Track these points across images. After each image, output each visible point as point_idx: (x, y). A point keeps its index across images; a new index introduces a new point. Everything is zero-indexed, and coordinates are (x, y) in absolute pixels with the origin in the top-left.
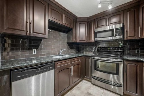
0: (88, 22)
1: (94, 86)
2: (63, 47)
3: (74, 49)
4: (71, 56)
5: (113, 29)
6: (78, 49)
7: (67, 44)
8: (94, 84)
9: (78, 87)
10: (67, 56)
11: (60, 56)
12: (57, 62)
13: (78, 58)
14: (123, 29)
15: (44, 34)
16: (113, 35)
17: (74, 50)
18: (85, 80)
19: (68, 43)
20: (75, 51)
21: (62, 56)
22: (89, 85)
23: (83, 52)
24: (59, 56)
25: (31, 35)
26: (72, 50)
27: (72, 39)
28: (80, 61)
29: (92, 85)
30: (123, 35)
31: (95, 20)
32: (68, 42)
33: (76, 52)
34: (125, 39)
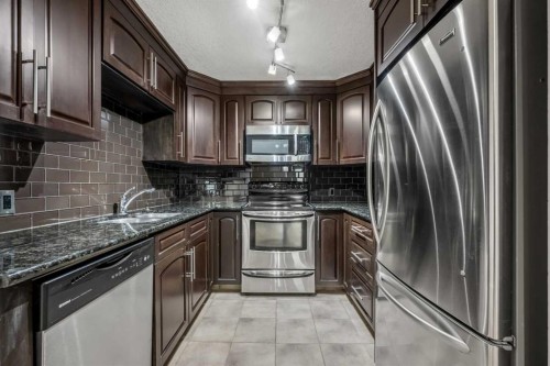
0: (222, 98)
1: (250, 298)
2: (127, 179)
3: (164, 187)
5: (292, 136)
6: (178, 188)
7: (142, 166)
8: (248, 294)
9: (204, 318)
12: (159, 237)
13: (203, 218)
14: (311, 138)
15: (87, 123)
16: (291, 151)
17: (166, 191)
18: (216, 291)
19: (145, 163)
20: (168, 195)
22: (235, 301)
25: (40, 124)
26: (159, 191)
27: (169, 150)
28: (206, 229)
29: (243, 298)
30: (311, 152)
31: (244, 96)
32: (150, 159)
33: (172, 200)
34: (315, 163)
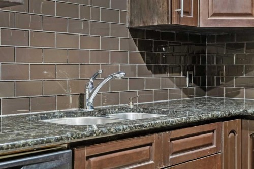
3: (172, 70)
4: (157, 118)
6: (201, 71)
7: (129, 36)
10: (131, 116)
11: (90, 114)
12: (87, 151)
13: (206, 127)
17: (175, 76)
19: (134, 31)
20: (180, 84)
21: (103, 113)
23: (237, 93)
24: (84, 114)
26: (161, 76)
27: (162, 7)
28: (217, 150)
32: (138, 24)
33: (188, 92)
